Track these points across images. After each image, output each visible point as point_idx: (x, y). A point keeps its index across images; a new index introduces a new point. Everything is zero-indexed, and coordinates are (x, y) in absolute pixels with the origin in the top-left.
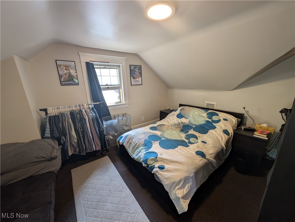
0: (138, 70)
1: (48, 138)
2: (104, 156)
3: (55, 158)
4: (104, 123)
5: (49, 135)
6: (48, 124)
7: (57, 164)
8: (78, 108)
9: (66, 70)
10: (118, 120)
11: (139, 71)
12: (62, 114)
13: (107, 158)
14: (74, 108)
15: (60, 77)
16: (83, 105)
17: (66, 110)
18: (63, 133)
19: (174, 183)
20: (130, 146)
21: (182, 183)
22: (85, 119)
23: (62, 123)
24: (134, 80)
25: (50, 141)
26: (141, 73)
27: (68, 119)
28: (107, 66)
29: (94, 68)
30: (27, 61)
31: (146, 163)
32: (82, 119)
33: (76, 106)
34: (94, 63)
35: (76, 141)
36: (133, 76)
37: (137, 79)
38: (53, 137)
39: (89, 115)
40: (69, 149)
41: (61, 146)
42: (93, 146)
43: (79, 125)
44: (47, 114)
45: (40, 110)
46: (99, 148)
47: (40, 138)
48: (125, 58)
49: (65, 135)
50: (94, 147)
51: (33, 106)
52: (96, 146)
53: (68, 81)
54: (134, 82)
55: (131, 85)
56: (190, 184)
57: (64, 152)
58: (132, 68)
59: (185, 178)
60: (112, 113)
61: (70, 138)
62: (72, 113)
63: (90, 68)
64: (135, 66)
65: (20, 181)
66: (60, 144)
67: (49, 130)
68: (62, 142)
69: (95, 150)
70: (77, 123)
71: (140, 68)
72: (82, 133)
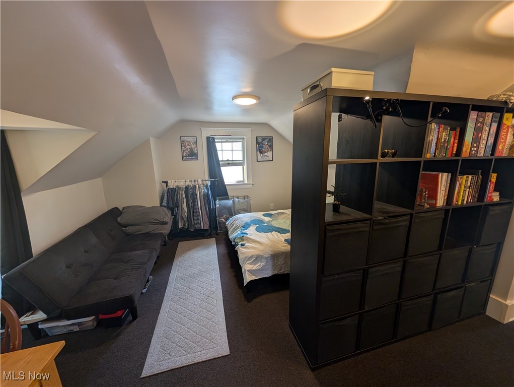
0: (268, 142)
1: (165, 207)
2: (211, 238)
3: (166, 223)
4: (217, 202)
5: (166, 205)
6: (166, 194)
7: (166, 229)
8: (193, 183)
9: (188, 145)
10: (234, 202)
11: (270, 144)
12: (178, 188)
13: (214, 240)
14: (189, 183)
15: (183, 152)
16: (198, 181)
17: (182, 184)
18: (176, 205)
19: (246, 257)
20: (231, 227)
21: (253, 259)
22: (196, 195)
23: (177, 196)
24: (262, 155)
25: (166, 210)
26: (271, 147)
27: (182, 193)
28: (229, 138)
29: (215, 142)
30: (160, 139)
31: (234, 241)
32: (194, 194)
33: (191, 181)
34: (215, 137)
35: (186, 215)
36: (260, 150)
37: (266, 154)
38: (168, 207)
39: (201, 191)
40: (179, 221)
41: (173, 217)
42: (201, 223)
43: (190, 200)
44: (167, 186)
45: (163, 182)
46: (207, 227)
47: (159, 205)
48: (251, 129)
49: (178, 207)
50: (202, 225)
51: (158, 178)
52: (204, 224)
53: (189, 156)
54: (261, 157)
55: (257, 161)
56: (263, 264)
57: (175, 222)
58: (260, 140)
59: (257, 255)
60: (230, 193)
61: (181, 211)
62: (187, 188)
63: (211, 142)
64: (264, 138)
65: (143, 233)
66: (173, 214)
67: (166, 199)
68: (175, 213)
69: (202, 228)
70: (189, 197)
71: (271, 140)
72: (192, 208)
